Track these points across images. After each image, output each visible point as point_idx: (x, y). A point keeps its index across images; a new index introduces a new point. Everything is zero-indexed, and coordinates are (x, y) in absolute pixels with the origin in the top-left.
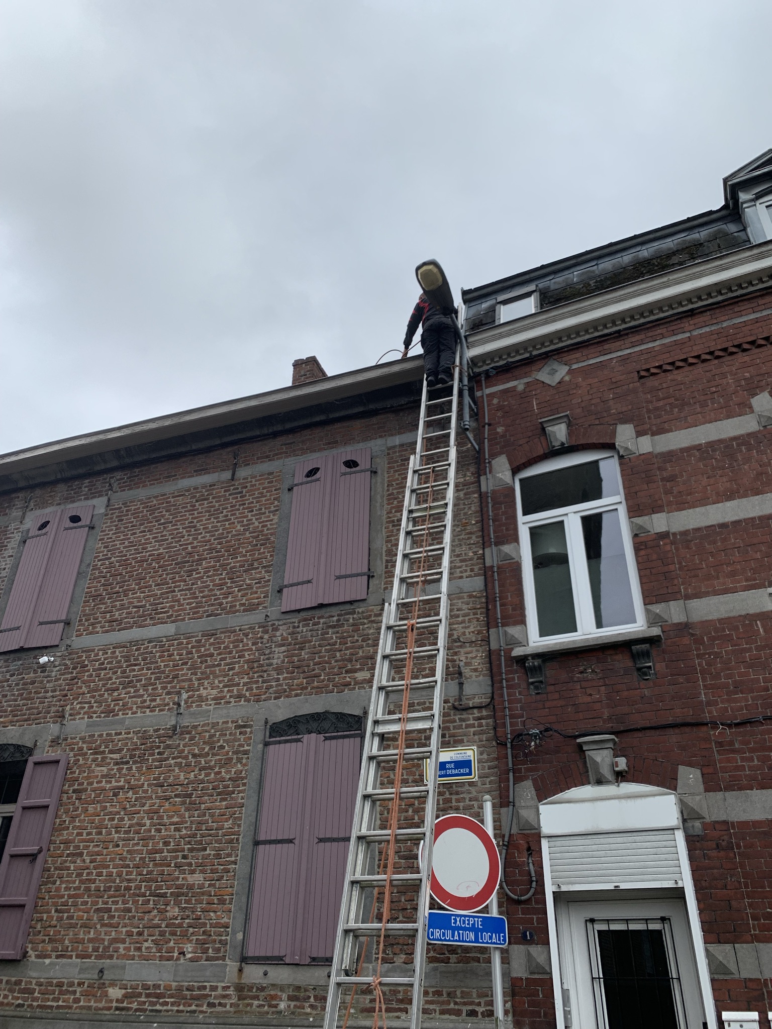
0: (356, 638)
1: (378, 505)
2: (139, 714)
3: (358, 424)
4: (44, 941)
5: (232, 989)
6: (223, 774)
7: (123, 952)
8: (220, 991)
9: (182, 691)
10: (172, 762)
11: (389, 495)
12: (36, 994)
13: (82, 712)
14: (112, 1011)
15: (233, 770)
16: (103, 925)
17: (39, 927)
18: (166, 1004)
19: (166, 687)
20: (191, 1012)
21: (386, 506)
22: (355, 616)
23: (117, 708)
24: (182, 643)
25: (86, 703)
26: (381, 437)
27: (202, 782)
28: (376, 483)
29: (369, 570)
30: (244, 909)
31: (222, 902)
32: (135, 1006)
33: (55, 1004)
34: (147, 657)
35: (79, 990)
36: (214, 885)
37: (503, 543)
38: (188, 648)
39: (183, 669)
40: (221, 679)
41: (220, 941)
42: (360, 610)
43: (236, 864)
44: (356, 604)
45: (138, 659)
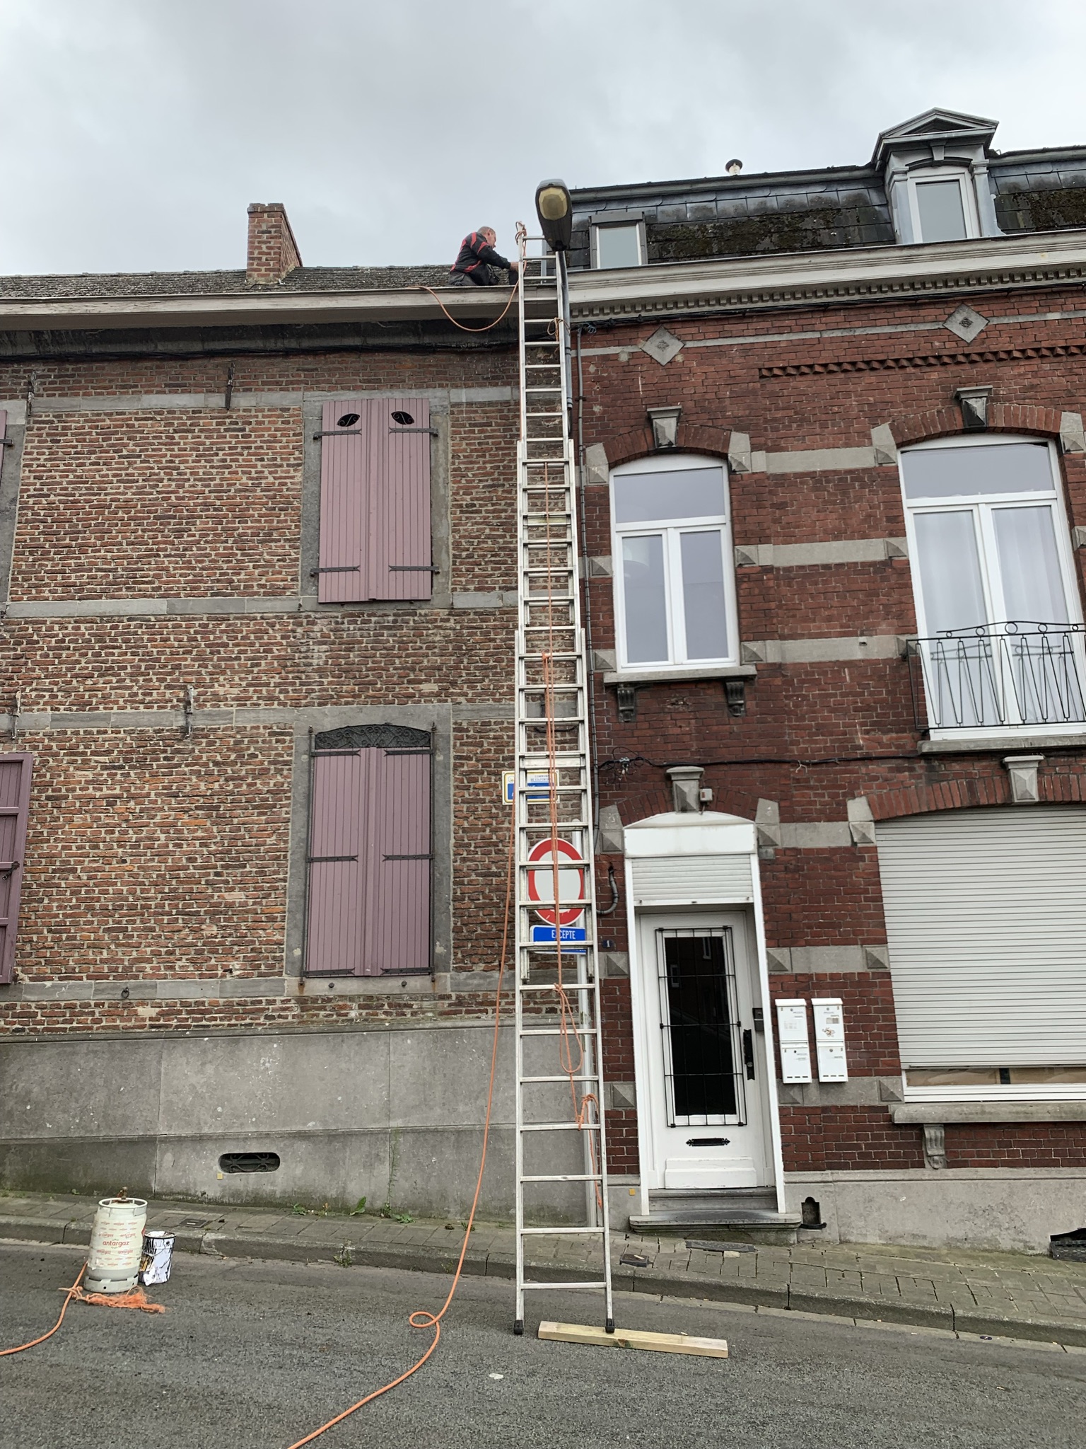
0: (418, 644)
1: (441, 480)
2: (129, 710)
3: (408, 360)
4: (39, 963)
5: (293, 1001)
6: (258, 785)
7: (151, 972)
8: (279, 1005)
9: (189, 687)
10: (186, 769)
11: (454, 470)
12: (39, 1017)
13: (42, 702)
14: (146, 1029)
15: (272, 782)
16: (117, 945)
17: (28, 948)
18: (215, 1019)
19: (165, 680)
20: (245, 1025)
21: (451, 484)
22: (416, 618)
23: (94, 700)
24: (181, 626)
25: (45, 690)
26: (441, 386)
27: (232, 793)
28: (437, 450)
29: (432, 564)
30: (301, 925)
31: (273, 920)
32: (175, 1022)
33: (68, 1026)
34: (130, 639)
35: (97, 1011)
36: (260, 904)
37: (596, 554)
38: (189, 633)
39: (186, 659)
40: (243, 676)
41: (274, 958)
42: (423, 612)
43: (285, 881)
44: (418, 604)
45: (116, 641)
